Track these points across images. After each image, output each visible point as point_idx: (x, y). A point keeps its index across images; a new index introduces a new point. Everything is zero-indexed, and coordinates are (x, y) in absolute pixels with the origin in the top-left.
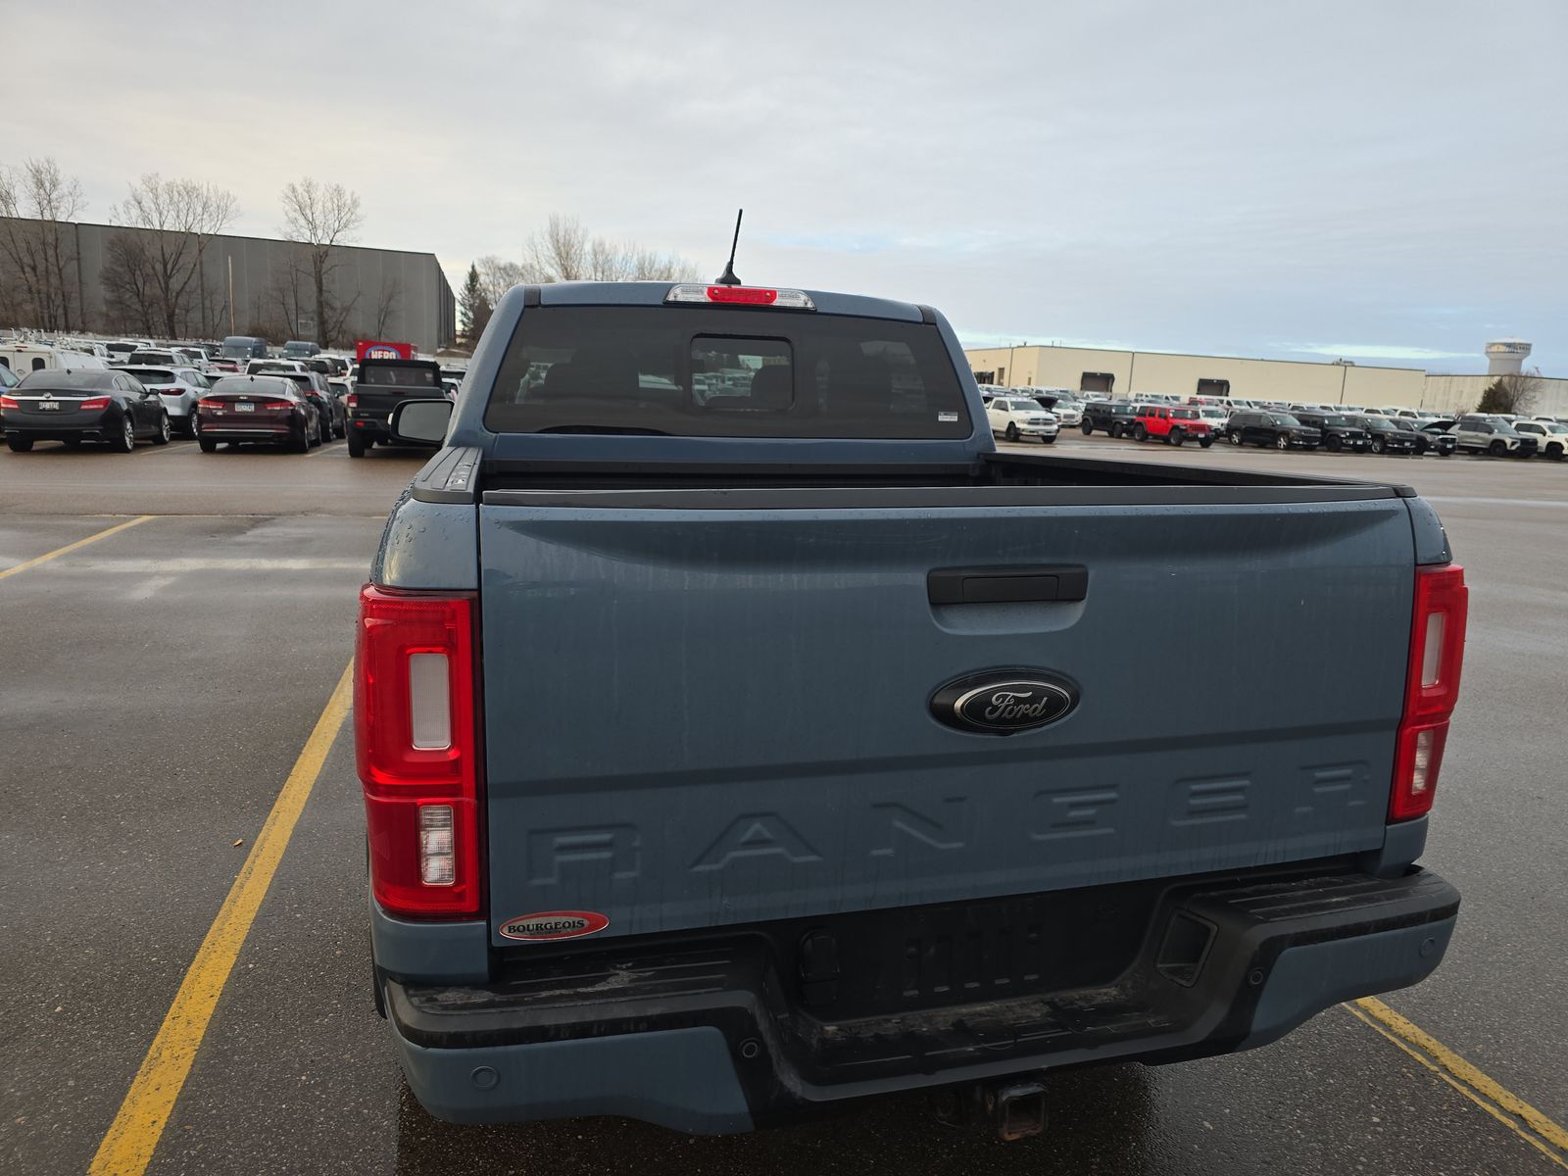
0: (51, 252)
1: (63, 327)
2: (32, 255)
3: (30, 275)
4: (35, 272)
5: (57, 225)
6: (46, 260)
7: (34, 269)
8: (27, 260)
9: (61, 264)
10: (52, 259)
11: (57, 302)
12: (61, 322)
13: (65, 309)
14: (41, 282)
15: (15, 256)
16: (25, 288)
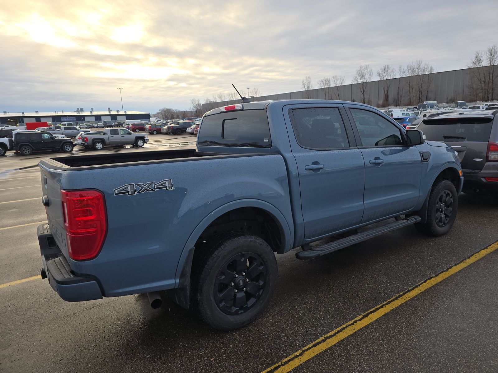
0: (491, 75)
1: (490, 99)
2: (485, 77)
3: (483, 84)
4: (485, 83)
5: (494, 66)
6: (489, 78)
7: (485, 82)
8: (483, 79)
9: (494, 79)
10: (491, 78)
11: (490, 91)
12: (490, 98)
13: (492, 93)
14: (486, 86)
15: (479, 79)
16: (481, 88)
